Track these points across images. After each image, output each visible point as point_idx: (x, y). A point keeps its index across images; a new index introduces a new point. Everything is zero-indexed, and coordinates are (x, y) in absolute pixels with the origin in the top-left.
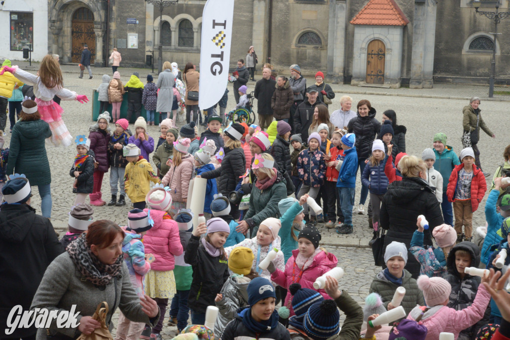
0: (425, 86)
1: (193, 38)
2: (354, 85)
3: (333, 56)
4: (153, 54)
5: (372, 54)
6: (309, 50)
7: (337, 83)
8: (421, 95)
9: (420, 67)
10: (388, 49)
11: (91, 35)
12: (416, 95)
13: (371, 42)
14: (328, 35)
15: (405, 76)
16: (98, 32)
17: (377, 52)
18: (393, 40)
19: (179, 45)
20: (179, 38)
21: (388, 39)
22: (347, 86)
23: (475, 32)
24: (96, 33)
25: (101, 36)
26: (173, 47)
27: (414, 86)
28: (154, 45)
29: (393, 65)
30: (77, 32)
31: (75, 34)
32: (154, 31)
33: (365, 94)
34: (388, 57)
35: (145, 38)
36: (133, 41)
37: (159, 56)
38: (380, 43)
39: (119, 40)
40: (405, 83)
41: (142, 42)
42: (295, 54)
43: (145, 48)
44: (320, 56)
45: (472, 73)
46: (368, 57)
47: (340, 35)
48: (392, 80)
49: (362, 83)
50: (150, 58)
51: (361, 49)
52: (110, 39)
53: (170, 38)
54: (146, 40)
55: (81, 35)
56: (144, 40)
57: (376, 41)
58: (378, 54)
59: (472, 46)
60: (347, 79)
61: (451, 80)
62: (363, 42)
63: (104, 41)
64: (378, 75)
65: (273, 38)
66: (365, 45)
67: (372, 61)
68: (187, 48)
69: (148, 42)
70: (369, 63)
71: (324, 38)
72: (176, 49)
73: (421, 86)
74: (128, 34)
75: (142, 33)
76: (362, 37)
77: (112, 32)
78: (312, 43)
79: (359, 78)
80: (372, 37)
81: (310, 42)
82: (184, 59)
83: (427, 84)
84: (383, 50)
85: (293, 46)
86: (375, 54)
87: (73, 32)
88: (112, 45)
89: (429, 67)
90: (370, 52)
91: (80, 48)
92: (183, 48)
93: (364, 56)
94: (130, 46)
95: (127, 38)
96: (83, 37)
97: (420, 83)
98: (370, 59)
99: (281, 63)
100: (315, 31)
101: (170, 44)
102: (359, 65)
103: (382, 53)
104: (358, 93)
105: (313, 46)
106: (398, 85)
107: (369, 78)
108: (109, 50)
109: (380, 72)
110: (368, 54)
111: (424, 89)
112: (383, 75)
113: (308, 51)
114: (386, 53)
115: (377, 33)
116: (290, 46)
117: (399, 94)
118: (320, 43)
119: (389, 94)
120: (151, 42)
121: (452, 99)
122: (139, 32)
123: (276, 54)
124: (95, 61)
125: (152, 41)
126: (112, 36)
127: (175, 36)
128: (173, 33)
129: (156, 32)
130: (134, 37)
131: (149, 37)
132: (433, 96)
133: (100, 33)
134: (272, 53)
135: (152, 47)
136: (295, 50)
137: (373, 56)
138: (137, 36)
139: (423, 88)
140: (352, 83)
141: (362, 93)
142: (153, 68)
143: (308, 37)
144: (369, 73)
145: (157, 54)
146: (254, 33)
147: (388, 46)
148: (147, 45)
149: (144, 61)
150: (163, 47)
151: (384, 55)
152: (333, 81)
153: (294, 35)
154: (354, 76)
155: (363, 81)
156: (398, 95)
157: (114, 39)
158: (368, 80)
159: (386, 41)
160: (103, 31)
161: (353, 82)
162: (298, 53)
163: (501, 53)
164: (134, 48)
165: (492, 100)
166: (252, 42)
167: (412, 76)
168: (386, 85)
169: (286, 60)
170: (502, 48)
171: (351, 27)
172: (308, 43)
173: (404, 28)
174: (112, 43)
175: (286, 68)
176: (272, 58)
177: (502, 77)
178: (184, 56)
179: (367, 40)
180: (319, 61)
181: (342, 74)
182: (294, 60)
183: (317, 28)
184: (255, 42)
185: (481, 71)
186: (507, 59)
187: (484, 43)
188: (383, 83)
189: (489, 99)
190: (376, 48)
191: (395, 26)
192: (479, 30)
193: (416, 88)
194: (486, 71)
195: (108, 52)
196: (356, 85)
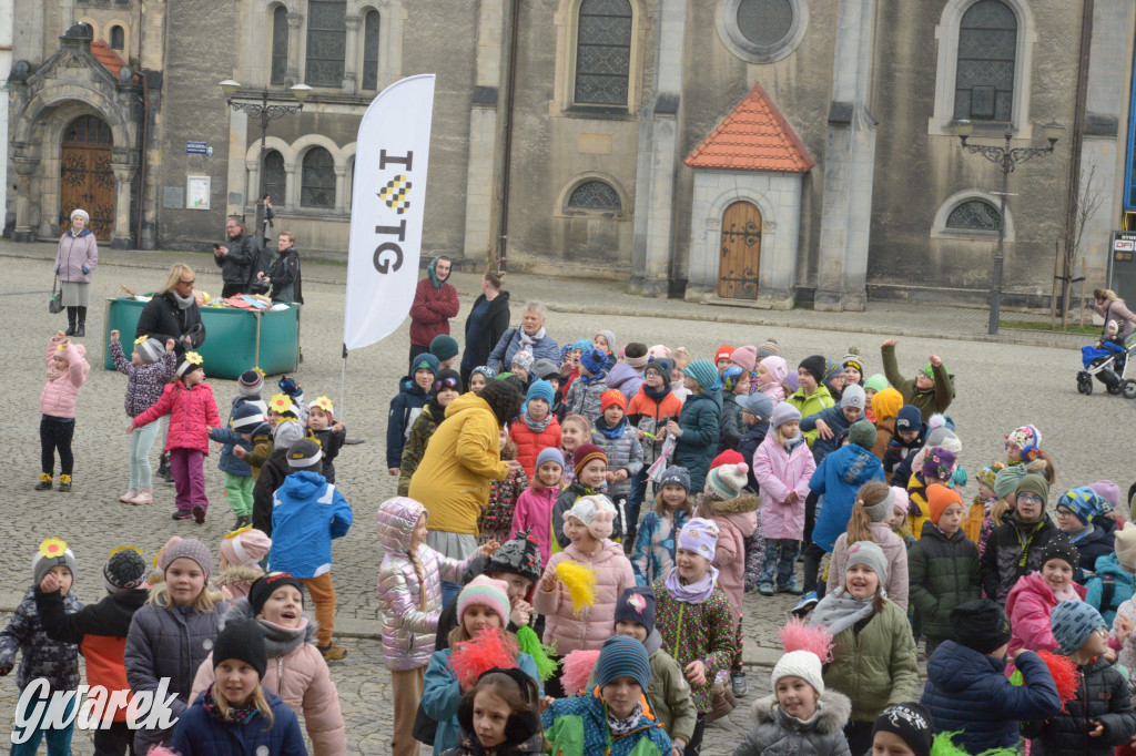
0: (850, 306)
1: (334, 189)
2: (691, 301)
3: (646, 235)
5: (732, 233)
6: (594, 220)
7: (654, 296)
8: (839, 325)
9: (838, 263)
10: (768, 223)
11: (106, 177)
12: (830, 324)
13: (731, 206)
14: (634, 189)
15: (804, 284)
16: (122, 171)
17: (744, 229)
18: (780, 202)
19: (302, 204)
20: (303, 188)
21: (766, 199)
22: (675, 302)
23: (959, 189)
24: (117, 174)
25: (128, 181)
26: (288, 208)
27: (824, 306)
28: (247, 203)
29: (778, 258)
30: (73, 170)
31: (68, 174)
32: (248, 171)
33: (716, 320)
34: (767, 240)
35: (226, 186)
36: (198, 192)
38: (751, 210)
39: (167, 189)
40: (804, 298)
41: (220, 196)
42: (561, 230)
43: (224, 208)
44: (617, 238)
45: (953, 279)
46: (723, 240)
47: (662, 188)
48: (776, 292)
49: (709, 297)
51: (709, 220)
52: (147, 186)
53: (282, 187)
54: (229, 191)
55: (83, 177)
56: (225, 191)
57: (742, 205)
58: (746, 234)
59: (951, 221)
60: (677, 287)
61: (906, 294)
62: (713, 205)
63: (133, 192)
64: (744, 280)
65: (513, 193)
66: (717, 213)
67: (733, 248)
68: (320, 210)
69: (231, 193)
70: (724, 251)
71: (625, 193)
72: (295, 213)
73: (839, 306)
74: (189, 177)
75: (220, 175)
76: (711, 195)
77: (153, 172)
78: (600, 206)
79: (704, 285)
80: (733, 195)
81: (596, 204)
82: (314, 236)
83: (854, 303)
84: (758, 225)
85: (558, 212)
86: (738, 234)
87: (63, 170)
88: (150, 201)
89: (858, 264)
90: (728, 229)
92: (311, 209)
93: (715, 238)
94: (191, 204)
95: (185, 186)
96: (87, 180)
97: (837, 299)
98: (727, 245)
99: (529, 247)
100: (608, 180)
101: (281, 200)
102: (704, 256)
103: (755, 231)
104: (700, 319)
105: (601, 212)
106: (789, 302)
107: (724, 286)
108: (144, 211)
109: (750, 273)
110: (724, 233)
111: (845, 314)
112: (756, 281)
113: (590, 223)
114: (763, 231)
115: (745, 187)
116: (551, 210)
117: (792, 321)
118: (618, 204)
119: (766, 321)
120: (240, 195)
121: (908, 335)
122: (212, 174)
123: (519, 228)
124: (113, 236)
125: (242, 193)
126: (153, 180)
127: (293, 184)
128: (289, 177)
129: (252, 174)
130: (201, 183)
131: (235, 184)
132: (865, 327)
133: (126, 174)
134: (511, 226)
135: (241, 206)
136: (562, 221)
137: (734, 237)
138: (209, 182)
139: (844, 310)
140: (687, 296)
141: (708, 320)
143: (594, 192)
144: (726, 274)
146: (471, 181)
147: (768, 216)
148: (232, 203)
151: (759, 235)
152: (646, 291)
153: (560, 188)
154: (691, 280)
155: (711, 291)
156: (788, 325)
157: (157, 187)
158: (723, 290)
159: (763, 204)
160: (132, 169)
161: (690, 293)
162: (568, 227)
163: (1017, 237)
164: (200, 207)
165: (996, 341)
166: (464, 201)
167: (820, 283)
168: (762, 302)
169: (541, 242)
170: (1018, 227)
171: (686, 171)
172: (590, 207)
173: (805, 176)
174: (152, 195)
175: (540, 259)
176: (509, 238)
177: (1019, 290)
178: (313, 228)
179: (722, 200)
180: (614, 245)
181: (665, 276)
182: (558, 241)
183: (611, 172)
184: (471, 200)
185: (972, 275)
186: (1029, 251)
187: (978, 215)
188: (755, 298)
189: (989, 337)
190: (741, 219)
191: (783, 173)
192: (969, 187)
193: (829, 310)
194: (984, 275)
195: (143, 215)
196: (696, 301)
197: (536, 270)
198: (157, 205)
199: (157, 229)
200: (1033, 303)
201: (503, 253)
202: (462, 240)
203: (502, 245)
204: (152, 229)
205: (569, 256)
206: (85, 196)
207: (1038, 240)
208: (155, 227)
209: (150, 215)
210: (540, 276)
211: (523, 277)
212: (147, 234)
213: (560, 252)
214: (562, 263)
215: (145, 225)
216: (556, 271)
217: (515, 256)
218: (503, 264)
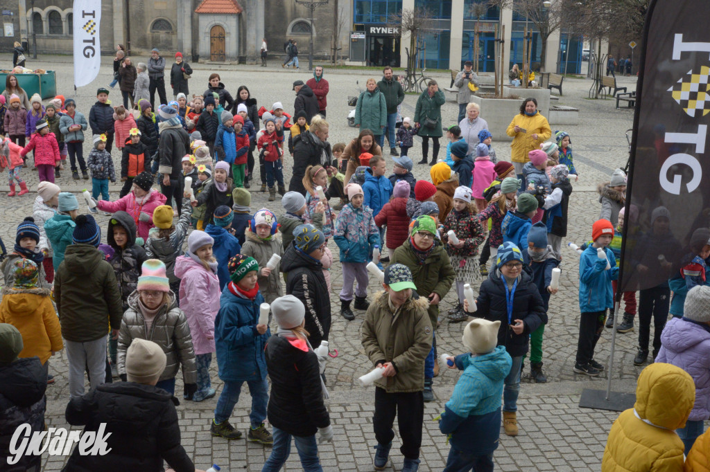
1: (62, 27)
2: (201, 63)
3: (182, 39)
4: (28, 41)
5: (214, 37)
8: (255, 69)
9: (253, 47)
10: (227, 33)
12: (252, 69)
13: (213, 27)
14: (177, 22)
15: (242, 55)
17: (218, 35)
18: (231, 26)
19: (50, 33)
20: (50, 27)
21: (226, 24)
22: (195, 63)
23: (296, 18)
26: (45, 35)
27: (250, 63)
28: (28, 33)
29: (231, 46)
34: (227, 39)
35: (19, 27)
36: (9, 30)
37: (33, 42)
38: (221, 28)
40: (242, 60)
41: (17, 31)
42: (150, 39)
43: (20, 36)
44: (171, 40)
46: (211, 40)
47: (187, 21)
48: (232, 58)
49: (207, 61)
51: (205, 33)
53: (42, 26)
56: (19, 29)
57: (217, 27)
58: (219, 37)
59: (293, 30)
60: (195, 58)
62: (206, 27)
64: (220, 54)
65: (131, 26)
66: (208, 30)
67: (215, 43)
68: (57, 35)
69: (22, 30)
70: (212, 44)
71: (174, 24)
72: (47, 36)
73: (255, 62)
74: (5, 24)
75: (16, 23)
76: (206, 23)
78: (164, 29)
79: (205, 57)
80: (214, 23)
82: (56, 45)
84: (223, 34)
85: (148, 32)
86: (216, 37)
90: (212, 36)
92: (54, 35)
93: (208, 39)
94: (6, 35)
95: (3, 28)
97: (254, 60)
98: (213, 42)
99: (139, 46)
100: (166, 19)
101: (42, 32)
102: (204, 46)
103: (223, 36)
104: (205, 70)
105: (165, 31)
106: (236, 62)
107: (213, 57)
109: (222, 52)
112: (224, 54)
113: (161, 36)
114: (226, 36)
115: (218, 20)
116: (146, 31)
118: (171, 29)
119: (229, 69)
120: (26, 31)
123: (134, 39)
127: (46, 26)
128: (44, 23)
129: (29, 22)
130: (10, 27)
131: (23, 26)
134: (131, 38)
135: (26, 35)
136: (150, 35)
137: (215, 39)
138: (12, 26)
139: (257, 64)
143: (160, 24)
144: (213, 53)
145: (31, 41)
146: (115, 21)
147: (227, 30)
148: (22, 33)
150: (37, 35)
153: (148, 23)
154: (200, 55)
155: (208, 59)
156: (237, 70)
158: (213, 59)
159: (225, 26)
161: (200, 60)
162: (153, 37)
163: (317, 34)
164: (10, 35)
167: (248, 54)
168: (227, 62)
169: (143, 43)
170: (317, 31)
171: (196, 15)
172: (161, 30)
173: (239, 15)
175: (143, 50)
176: (131, 42)
177: (319, 54)
178: (55, 43)
179: (210, 25)
180: (171, 44)
181: (190, 54)
182: (149, 43)
183: (168, 16)
184: (115, 29)
186: (322, 39)
187: (303, 27)
188: (224, 61)
189: (309, 71)
190: (217, 32)
191: (232, 14)
192: (299, 17)
193: (252, 64)
194: (306, 49)
196: (203, 63)
197: (142, 54)
200: (324, 58)
201: (129, 48)
202: (113, 44)
203: (128, 45)
207: (324, 35)
210: (144, 56)
211: (138, 57)
217: (133, 49)
218: (129, 52)
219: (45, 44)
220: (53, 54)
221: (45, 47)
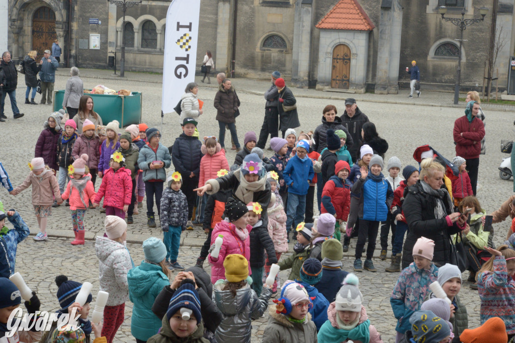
0: (390, 91)
1: (156, 40)
2: (319, 90)
3: (297, 61)
4: (115, 55)
5: (337, 59)
6: (274, 53)
7: (302, 88)
8: (386, 100)
9: (385, 72)
10: (354, 54)
11: (53, 35)
12: (382, 100)
13: (337, 46)
14: (293, 38)
15: (370, 82)
16: (60, 32)
17: (342, 57)
18: (359, 45)
19: (142, 47)
20: (142, 39)
21: (353, 43)
22: (311, 90)
23: (440, 38)
24: (57, 33)
25: (63, 36)
26: (136, 48)
27: (379, 92)
28: (117, 46)
29: (358, 70)
30: (37, 32)
31: (36, 33)
32: (117, 32)
33: (330, 98)
34: (353, 62)
35: (107, 39)
36: (95, 41)
37: (122, 57)
38: (346, 48)
39: (81, 40)
40: (370, 88)
41: (104, 43)
42: (260, 58)
43: (107, 48)
44: (285, 60)
45: (438, 79)
46: (333, 62)
47: (306, 38)
48: (357, 85)
49: (327, 88)
50: (112, 59)
51: (327, 53)
52: (71, 39)
53: (133, 38)
54: (109, 41)
55: (42, 35)
56: (107, 41)
57: (342, 47)
58: (344, 59)
59: (437, 52)
60: (312, 83)
62: (329, 46)
63: (65, 41)
64: (343, 80)
65: (238, 41)
66: (330, 50)
67: (338, 65)
68: (150, 49)
69: (110, 42)
70: (334, 67)
71: (289, 41)
72: (139, 50)
73: (386, 92)
74: (91, 34)
75: (104, 34)
76: (327, 42)
77: (74, 32)
78: (277, 47)
79: (324, 82)
80: (338, 41)
81: (275, 46)
82: (147, 61)
83: (393, 90)
84: (349, 55)
85: (258, 50)
86: (340, 59)
87: (33, 32)
88: (74, 46)
89: (395, 73)
90: (335, 57)
91: (40, 48)
92: (146, 49)
93: (329, 61)
94: (92, 47)
95: (88, 39)
96: (44, 36)
97: (385, 89)
98: (335, 64)
99: (245, 66)
100: (281, 35)
101: (132, 45)
102: (324, 70)
103: (348, 58)
104: (323, 98)
105: (277, 50)
106: (363, 90)
107: (334, 83)
108: (70, 50)
109: (346, 77)
110: (334, 59)
111: (389, 95)
112: (348, 80)
113: (273, 55)
114: (351, 57)
115: (343, 38)
116: (255, 49)
117: (365, 99)
118: (285, 46)
121: (417, 105)
122: (101, 33)
123: (240, 57)
125: (115, 42)
126: (74, 36)
127: (137, 38)
128: (136, 34)
129: (119, 33)
130: (96, 38)
131: (112, 38)
132: (398, 101)
133: (62, 33)
134: (237, 57)
135: (114, 48)
136: (260, 54)
137: (338, 60)
138: (99, 37)
139: (388, 93)
140: (317, 88)
141: (326, 98)
142: (115, 70)
143: (273, 40)
144: (334, 77)
145: (119, 55)
146: (219, 36)
147: (353, 51)
148: (110, 46)
149: (106, 63)
150: (126, 48)
151: (349, 59)
152: (298, 86)
153: (259, 39)
154: (319, 80)
155: (328, 85)
156: (363, 101)
157: (76, 39)
158: (333, 85)
159: (351, 45)
160: (64, 31)
161: (318, 86)
162: (262, 56)
163: (467, 59)
164: (96, 48)
165: (457, 107)
166: (215, 45)
167: (377, 81)
168: (351, 90)
169: (250, 63)
170: (467, 55)
171: (316, 31)
172: (273, 47)
173: (370, 33)
174: (74, 43)
175: (250, 71)
176: (236, 61)
177: (468, 84)
178: (147, 58)
179: (333, 44)
180: (284, 65)
181: (307, 78)
182: (258, 63)
183: (282, 31)
184: (219, 44)
185: (446, 77)
186: (472, 66)
187: (450, 50)
188: (348, 88)
189: (454, 105)
190: (341, 52)
191: (361, 31)
192: (445, 37)
193: (381, 94)
194: (452, 77)
195: (70, 52)
196: (321, 90)
197: (248, 76)
198: (76, 47)
199: (76, 59)
201: (233, 68)
203: (233, 65)
204: (74, 58)
205: (263, 70)
206: (44, 43)
207: (476, 61)
208: (76, 57)
209: (73, 52)
210: (250, 79)
211: (243, 79)
212: (72, 60)
213: (259, 68)
214: (260, 73)
215: (71, 56)
216: (258, 77)
217: (238, 70)
218: (233, 73)
219: (135, 59)
220: (144, 72)
221: (135, 64)
